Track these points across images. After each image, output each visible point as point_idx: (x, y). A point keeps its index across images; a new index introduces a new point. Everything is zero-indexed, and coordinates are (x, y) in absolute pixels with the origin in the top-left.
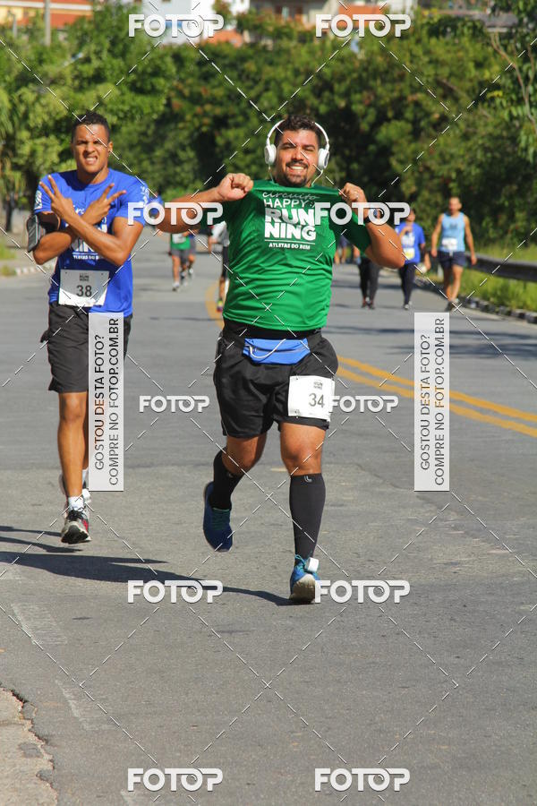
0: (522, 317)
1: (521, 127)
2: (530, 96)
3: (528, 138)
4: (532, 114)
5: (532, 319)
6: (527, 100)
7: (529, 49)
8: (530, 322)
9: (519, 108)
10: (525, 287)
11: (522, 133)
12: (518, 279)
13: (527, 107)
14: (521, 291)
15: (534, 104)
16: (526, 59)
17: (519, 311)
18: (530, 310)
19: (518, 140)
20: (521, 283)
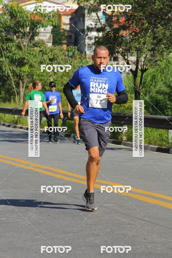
0: (4, 125)
1: (2, 64)
2: (5, 54)
3: (5, 68)
4: (6, 60)
5: (7, 126)
6: (4, 56)
7: (4, 39)
8: (6, 126)
9: (2, 58)
10: (5, 115)
11: (3, 67)
12: (2, 113)
13: (4, 58)
14: (4, 116)
15: (7, 57)
16: (3, 43)
17: (3, 123)
18: (6, 123)
19: (2, 69)
20: (3, 114)
